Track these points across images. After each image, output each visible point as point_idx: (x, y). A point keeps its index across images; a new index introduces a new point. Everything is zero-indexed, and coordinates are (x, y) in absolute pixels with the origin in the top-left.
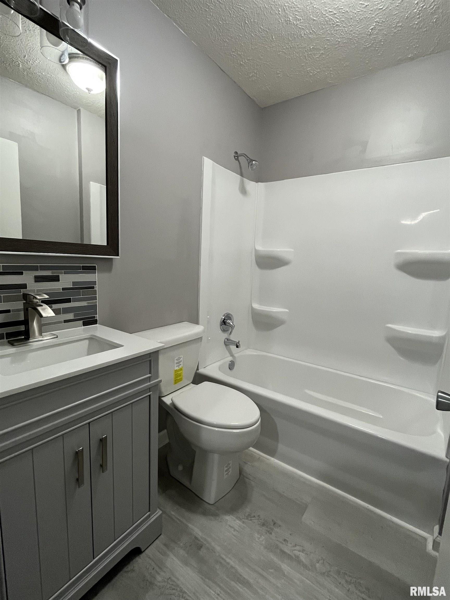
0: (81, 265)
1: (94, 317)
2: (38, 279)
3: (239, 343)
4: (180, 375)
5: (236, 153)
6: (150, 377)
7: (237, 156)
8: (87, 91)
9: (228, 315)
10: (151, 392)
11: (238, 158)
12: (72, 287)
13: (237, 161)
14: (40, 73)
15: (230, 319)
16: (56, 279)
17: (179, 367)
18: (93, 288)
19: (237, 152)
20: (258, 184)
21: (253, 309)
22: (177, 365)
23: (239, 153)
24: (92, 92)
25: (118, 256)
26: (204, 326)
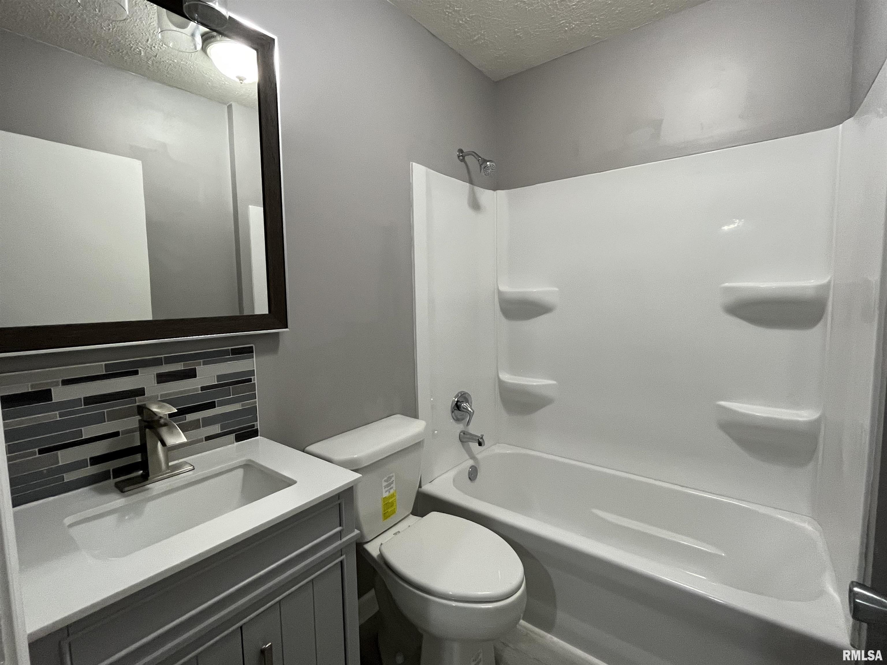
0: (230, 348)
1: (253, 426)
2: (162, 378)
3: (482, 438)
4: (392, 504)
5: (461, 151)
6: (340, 532)
7: (462, 156)
8: (238, 80)
9: (464, 395)
10: (343, 555)
11: (464, 158)
12: (216, 383)
13: (463, 163)
14: (171, 60)
15: (467, 401)
16: (191, 374)
17: (389, 492)
18: (250, 380)
19: (462, 148)
20: (496, 193)
21: (501, 384)
22: (387, 489)
23: (465, 151)
24: (245, 82)
25: (287, 327)
26: (425, 420)
